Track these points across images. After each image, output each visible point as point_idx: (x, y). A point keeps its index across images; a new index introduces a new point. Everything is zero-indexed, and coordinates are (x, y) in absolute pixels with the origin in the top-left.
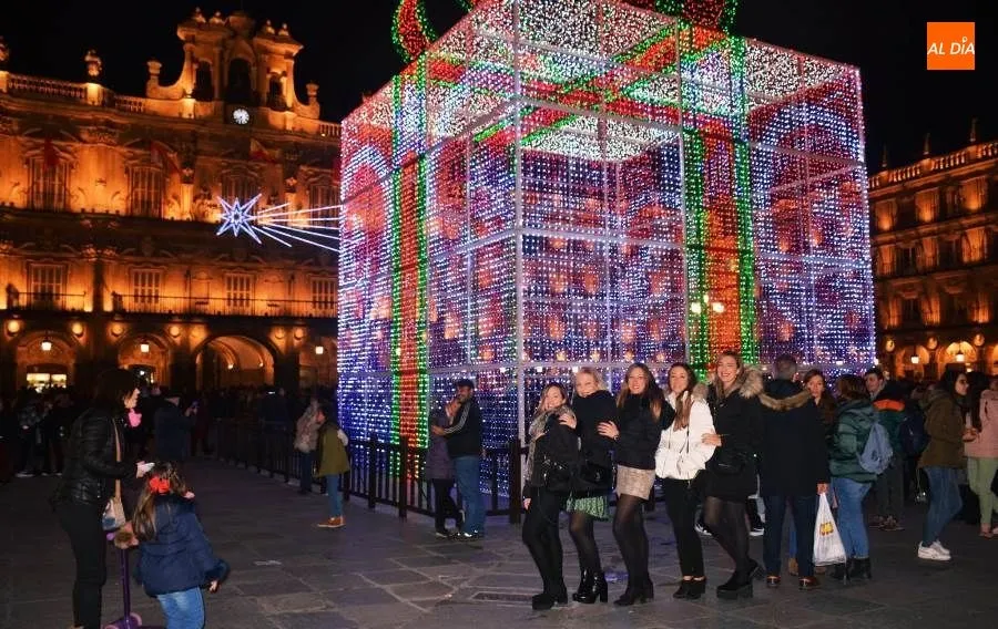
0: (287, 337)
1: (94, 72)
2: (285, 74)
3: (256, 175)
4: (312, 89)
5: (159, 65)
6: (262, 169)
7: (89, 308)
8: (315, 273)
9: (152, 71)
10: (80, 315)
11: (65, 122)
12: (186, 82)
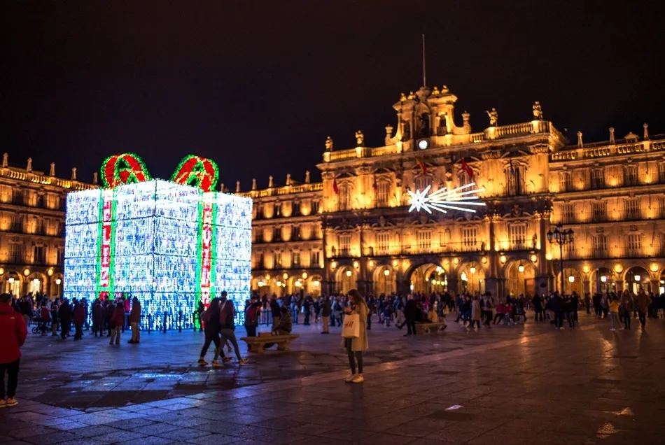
0: (450, 264)
1: (360, 142)
2: (446, 114)
3: (431, 175)
4: (466, 117)
5: (391, 128)
6: (434, 171)
7: (359, 255)
8: (464, 225)
9: (388, 132)
10: (357, 259)
11: (348, 168)
12: (399, 135)
